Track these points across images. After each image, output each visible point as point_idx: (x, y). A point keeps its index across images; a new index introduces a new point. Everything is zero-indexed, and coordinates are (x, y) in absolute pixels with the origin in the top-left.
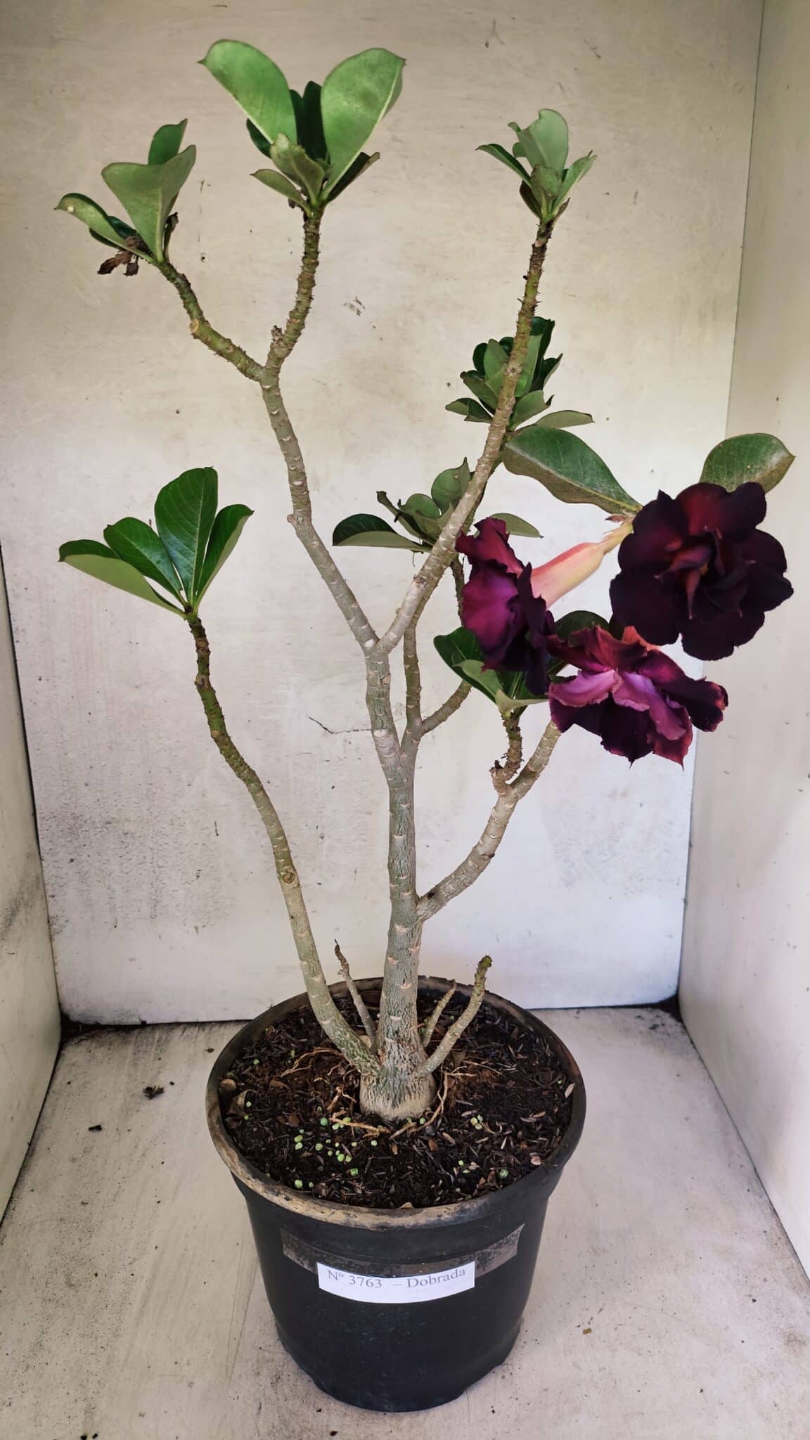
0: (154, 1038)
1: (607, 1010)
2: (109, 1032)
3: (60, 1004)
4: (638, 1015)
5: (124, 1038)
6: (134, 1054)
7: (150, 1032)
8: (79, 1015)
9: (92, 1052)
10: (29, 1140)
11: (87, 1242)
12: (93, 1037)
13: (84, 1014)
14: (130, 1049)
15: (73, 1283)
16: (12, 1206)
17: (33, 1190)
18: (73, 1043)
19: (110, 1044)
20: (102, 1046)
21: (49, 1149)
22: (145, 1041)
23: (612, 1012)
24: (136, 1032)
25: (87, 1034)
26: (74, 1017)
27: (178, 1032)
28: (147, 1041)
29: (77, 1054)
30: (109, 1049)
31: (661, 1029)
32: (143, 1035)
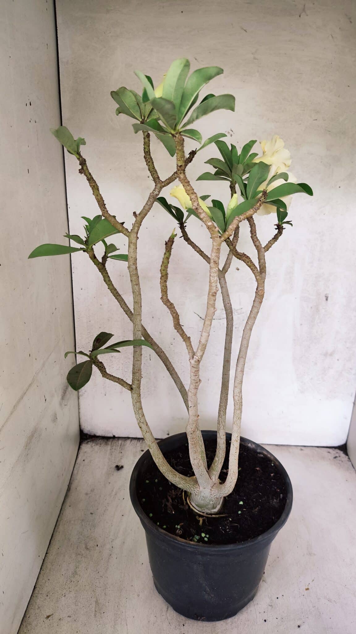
0: (119, 444)
1: (314, 448)
2: (100, 439)
3: (80, 426)
4: (328, 451)
5: (106, 442)
6: (111, 449)
7: (117, 441)
8: (87, 431)
9: (93, 447)
10: (68, 484)
11: (94, 531)
12: (93, 441)
13: (89, 431)
14: (109, 447)
15: (88, 548)
16: (62, 512)
17: (70, 506)
18: (85, 443)
19: (101, 444)
20: (97, 445)
21: (76, 489)
22: (115, 444)
23: (317, 449)
24: (111, 440)
25: (91, 439)
26: (86, 431)
27: (128, 441)
28: (116, 445)
29: (87, 447)
30: (100, 446)
31: (338, 458)
32: (114, 442)
